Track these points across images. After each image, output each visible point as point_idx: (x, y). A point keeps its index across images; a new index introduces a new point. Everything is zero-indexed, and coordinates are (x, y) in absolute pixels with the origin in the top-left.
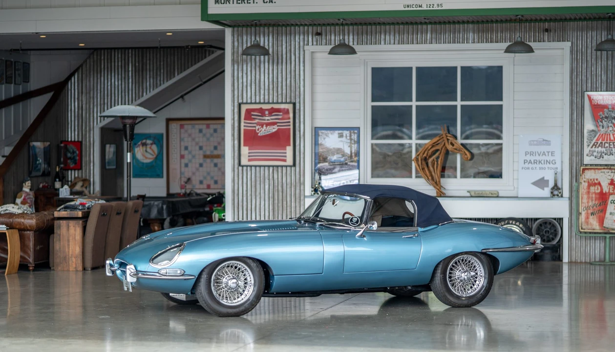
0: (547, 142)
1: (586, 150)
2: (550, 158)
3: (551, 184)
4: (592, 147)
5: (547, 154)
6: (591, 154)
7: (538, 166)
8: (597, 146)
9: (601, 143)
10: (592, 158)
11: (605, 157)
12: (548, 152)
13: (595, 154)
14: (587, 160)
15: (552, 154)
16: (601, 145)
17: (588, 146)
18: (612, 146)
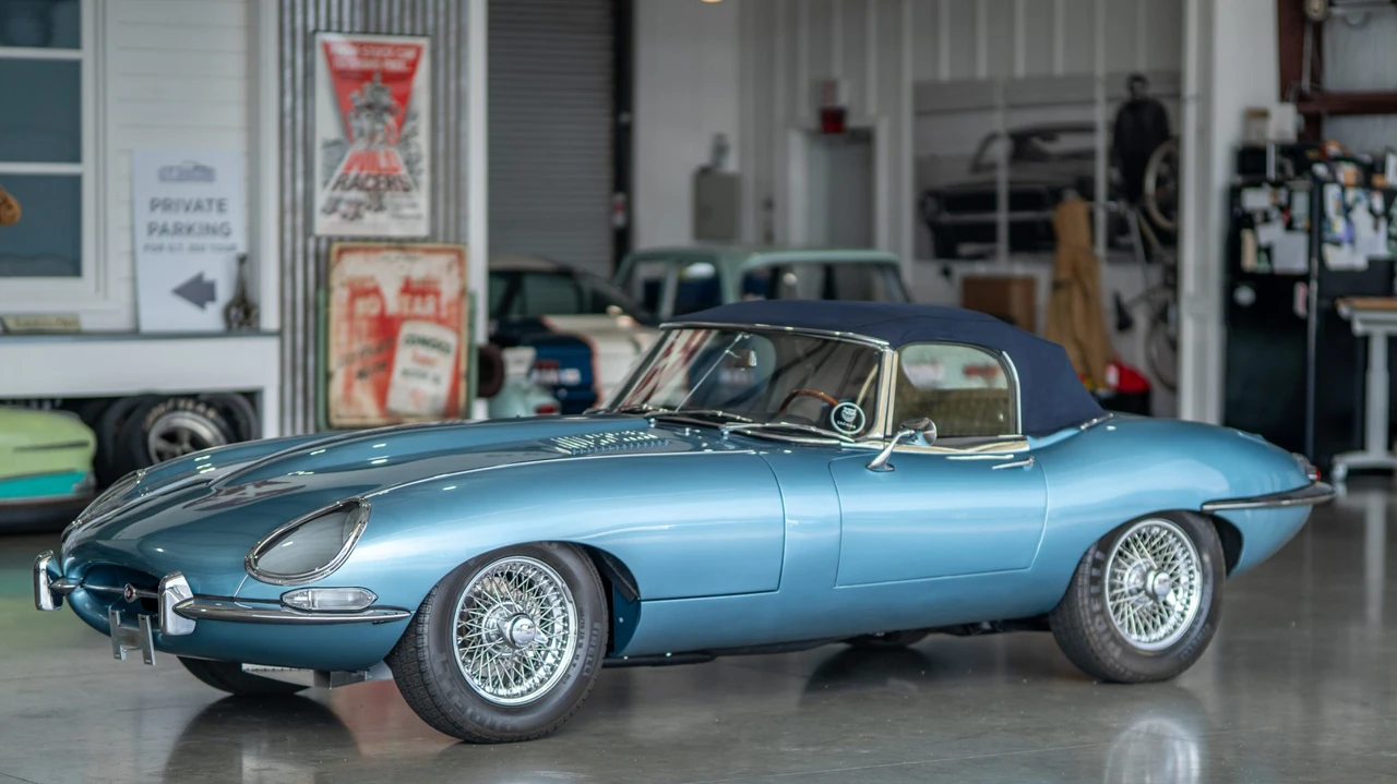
0: (204, 173)
1: (321, 197)
2: (214, 218)
3: (224, 293)
4: (334, 188)
5: (206, 206)
6: (332, 208)
7: (186, 241)
8: (348, 183)
9: (357, 177)
10: (335, 218)
11: (369, 217)
12: (210, 201)
13: (343, 207)
14: (324, 225)
15: (221, 206)
16: (358, 185)
17: (325, 184)
18: (383, 186)
